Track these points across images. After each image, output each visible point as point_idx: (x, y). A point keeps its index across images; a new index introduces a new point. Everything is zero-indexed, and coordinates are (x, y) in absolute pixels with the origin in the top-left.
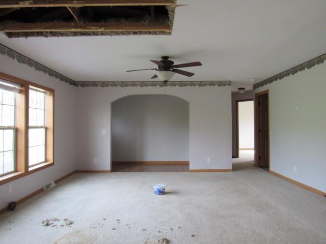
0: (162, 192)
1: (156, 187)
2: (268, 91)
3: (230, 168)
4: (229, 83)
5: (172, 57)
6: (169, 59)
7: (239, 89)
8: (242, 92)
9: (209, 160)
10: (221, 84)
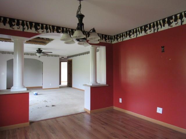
0: (37, 94)
1: (34, 93)
2: (72, 60)
3: (59, 87)
4: (59, 56)
5: (42, 49)
6: (41, 49)
7: (62, 57)
8: (63, 59)
9: (51, 84)
10: (56, 56)
